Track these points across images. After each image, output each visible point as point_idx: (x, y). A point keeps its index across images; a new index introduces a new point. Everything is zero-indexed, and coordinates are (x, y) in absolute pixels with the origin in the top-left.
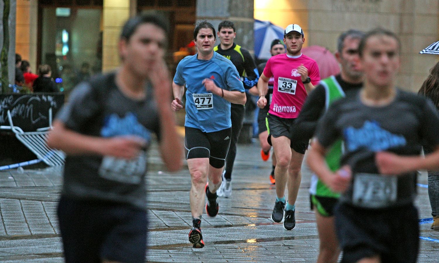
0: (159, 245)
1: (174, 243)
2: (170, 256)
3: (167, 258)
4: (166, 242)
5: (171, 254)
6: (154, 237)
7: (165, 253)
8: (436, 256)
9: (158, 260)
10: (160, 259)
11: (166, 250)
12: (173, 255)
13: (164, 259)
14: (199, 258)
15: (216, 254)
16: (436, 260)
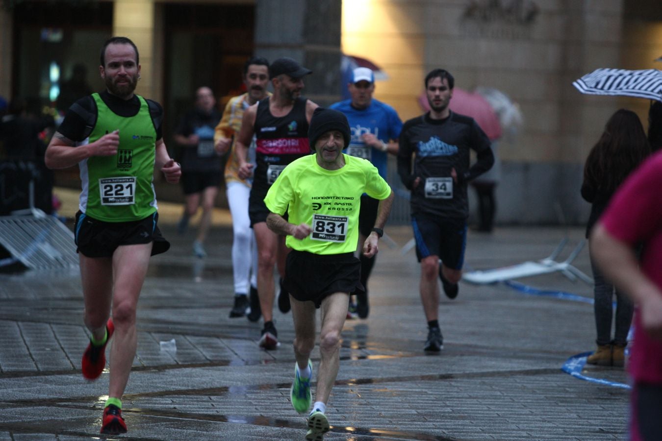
0: (196, 388)
1: (218, 386)
2: (213, 405)
3: (208, 408)
4: (207, 384)
5: (214, 402)
6: (188, 377)
7: (204, 401)
8: (615, 407)
9: (194, 411)
10: (198, 410)
11: (207, 397)
12: (216, 403)
13: (203, 410)
14: (256, 409)
15: (283, 403)
16: (614, 413)
